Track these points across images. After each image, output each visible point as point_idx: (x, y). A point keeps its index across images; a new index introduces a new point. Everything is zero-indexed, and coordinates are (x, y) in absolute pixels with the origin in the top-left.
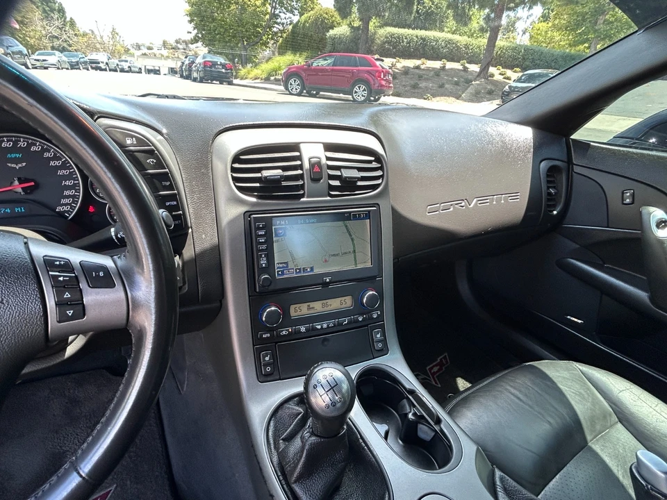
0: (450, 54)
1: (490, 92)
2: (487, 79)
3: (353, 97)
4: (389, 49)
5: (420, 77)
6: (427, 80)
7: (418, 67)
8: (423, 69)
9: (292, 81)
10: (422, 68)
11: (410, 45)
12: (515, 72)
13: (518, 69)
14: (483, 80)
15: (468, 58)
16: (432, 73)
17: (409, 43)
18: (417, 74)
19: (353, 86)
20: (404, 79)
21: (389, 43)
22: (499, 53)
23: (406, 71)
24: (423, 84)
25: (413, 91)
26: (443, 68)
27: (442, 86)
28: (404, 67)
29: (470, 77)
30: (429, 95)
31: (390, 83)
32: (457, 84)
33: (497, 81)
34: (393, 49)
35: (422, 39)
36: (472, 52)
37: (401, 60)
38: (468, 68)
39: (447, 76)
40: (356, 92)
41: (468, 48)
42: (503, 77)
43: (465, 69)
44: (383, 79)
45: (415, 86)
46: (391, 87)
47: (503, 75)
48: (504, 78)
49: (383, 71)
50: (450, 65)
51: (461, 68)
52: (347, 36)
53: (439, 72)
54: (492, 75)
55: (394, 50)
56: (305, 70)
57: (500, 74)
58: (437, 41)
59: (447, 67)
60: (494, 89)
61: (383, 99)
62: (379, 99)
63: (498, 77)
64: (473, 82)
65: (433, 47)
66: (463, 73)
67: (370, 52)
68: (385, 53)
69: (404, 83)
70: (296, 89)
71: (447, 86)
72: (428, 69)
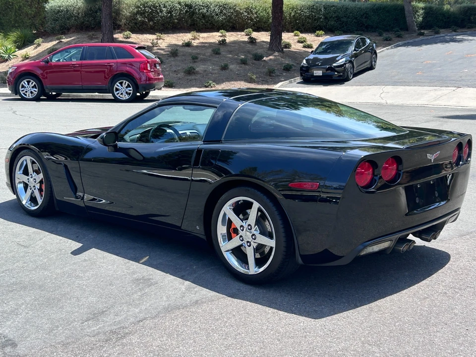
0: (229, 21)
1: (287, 69)
2: (282, 51)
3: (114, 95)
4: (143, 22)
5: (195, 59)
6: (204, 61)
7: (188, 45)
8: (197, 46)
9: (24, 82)
10: (195, 44)
11: (172, 15)
12: (317, 36)
13: (321, 32)
14: (276, 54)
15: (254, 25)
16: (210, 50)
17: (170, 12)
18: (190, 54)
19: (113, 83)
20: (173, 63)
21: (142, 13)
22: (293, 14)
23: (174, 52)
24: (200, 68)
25: (190, 77)
26: (223, 42)
27: (225, 68)
28: (170, 46)
29: (260, 51)
30: (211, 82)
31: (159, 74)
32: (244, 62)
33: (295, 52)
34: (149, 21)
35: (186, 5)
36: (257, 17)
37: (164, 36)
38: (255, 39)
39: (230, 52)
40: (117, 90)
41: (251, 11)
42: (302, 45)
43: (252, 41)
44: (150, 71)
45: (190, 72)
46: (161, 79)
47: (302, 42)
48: (304, 47)
49: (148, 62)
50: (231, 37)
51: (246, 39)
52: (79, 8)
53: (219, 49)
54: (288, 46)
55: (151, 23)
56: (41, 68)
57: (299, 42)
58: (208, 7)
59: (228, 41)
60: (291, 63)
61: (153, 94)
62: (147, 94)
63: (296, 47)
64: (265, 58)
65: (204, 16)
66: (249, 47)
67: (118, 28)
68: (139, 28)
69: (174, 69)
70: (32, 92)
71: (231, 67)
72: (203, 46)
